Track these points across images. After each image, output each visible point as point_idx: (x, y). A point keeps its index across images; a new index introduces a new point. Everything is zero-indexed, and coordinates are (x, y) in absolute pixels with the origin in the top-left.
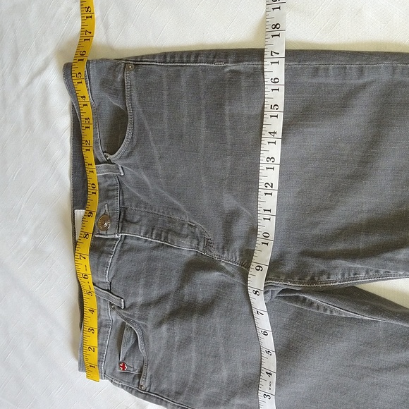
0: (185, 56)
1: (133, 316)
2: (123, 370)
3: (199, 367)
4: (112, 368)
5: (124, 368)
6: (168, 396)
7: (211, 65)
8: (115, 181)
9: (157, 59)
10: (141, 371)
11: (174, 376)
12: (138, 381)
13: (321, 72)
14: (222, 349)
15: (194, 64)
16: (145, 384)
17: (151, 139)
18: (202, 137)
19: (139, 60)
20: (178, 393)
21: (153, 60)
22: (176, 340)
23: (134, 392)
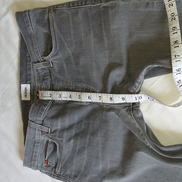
0: (80, 3)
1: (55, 136)
2: (47, 164)
3: (87, 163)
4: (41, 163)
5: (47, 163)
6: (70, 178)
7: (94, 5)
8: (47, 71)
9: (65, 6)
10: (56, 165)
11: (74, 167)
12: (54, 170)
13: (150, 5)
14: (100, 154)
15: (85, 6)
16: (58, 171)
17: (66, 45)
18: (92, 42)
19: (56, 7)
20: (75, 176)
21: (63, 7)
22: (77, 148)
23: (52, 175)
